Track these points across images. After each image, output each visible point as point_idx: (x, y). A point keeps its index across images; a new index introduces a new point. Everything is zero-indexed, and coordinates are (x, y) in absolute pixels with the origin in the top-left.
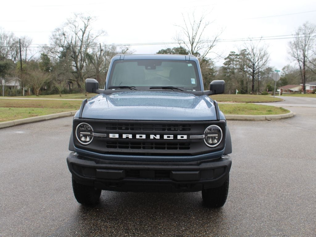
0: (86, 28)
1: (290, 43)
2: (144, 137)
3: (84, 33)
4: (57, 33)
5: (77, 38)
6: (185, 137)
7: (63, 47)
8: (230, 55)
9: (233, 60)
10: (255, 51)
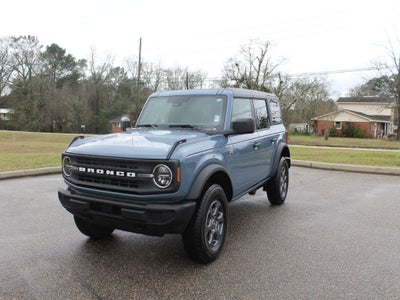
0: (263, 55)
2: (102, 172)
3: (261, 62)
4: (230, 64)
5: (253, 69)
6: (134, 175)
7: (236, 79)
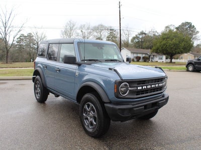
1: (62, 31)
6: (161, 85)
8: (21, 36)
9: (23, 40)
10: (38, 34)
